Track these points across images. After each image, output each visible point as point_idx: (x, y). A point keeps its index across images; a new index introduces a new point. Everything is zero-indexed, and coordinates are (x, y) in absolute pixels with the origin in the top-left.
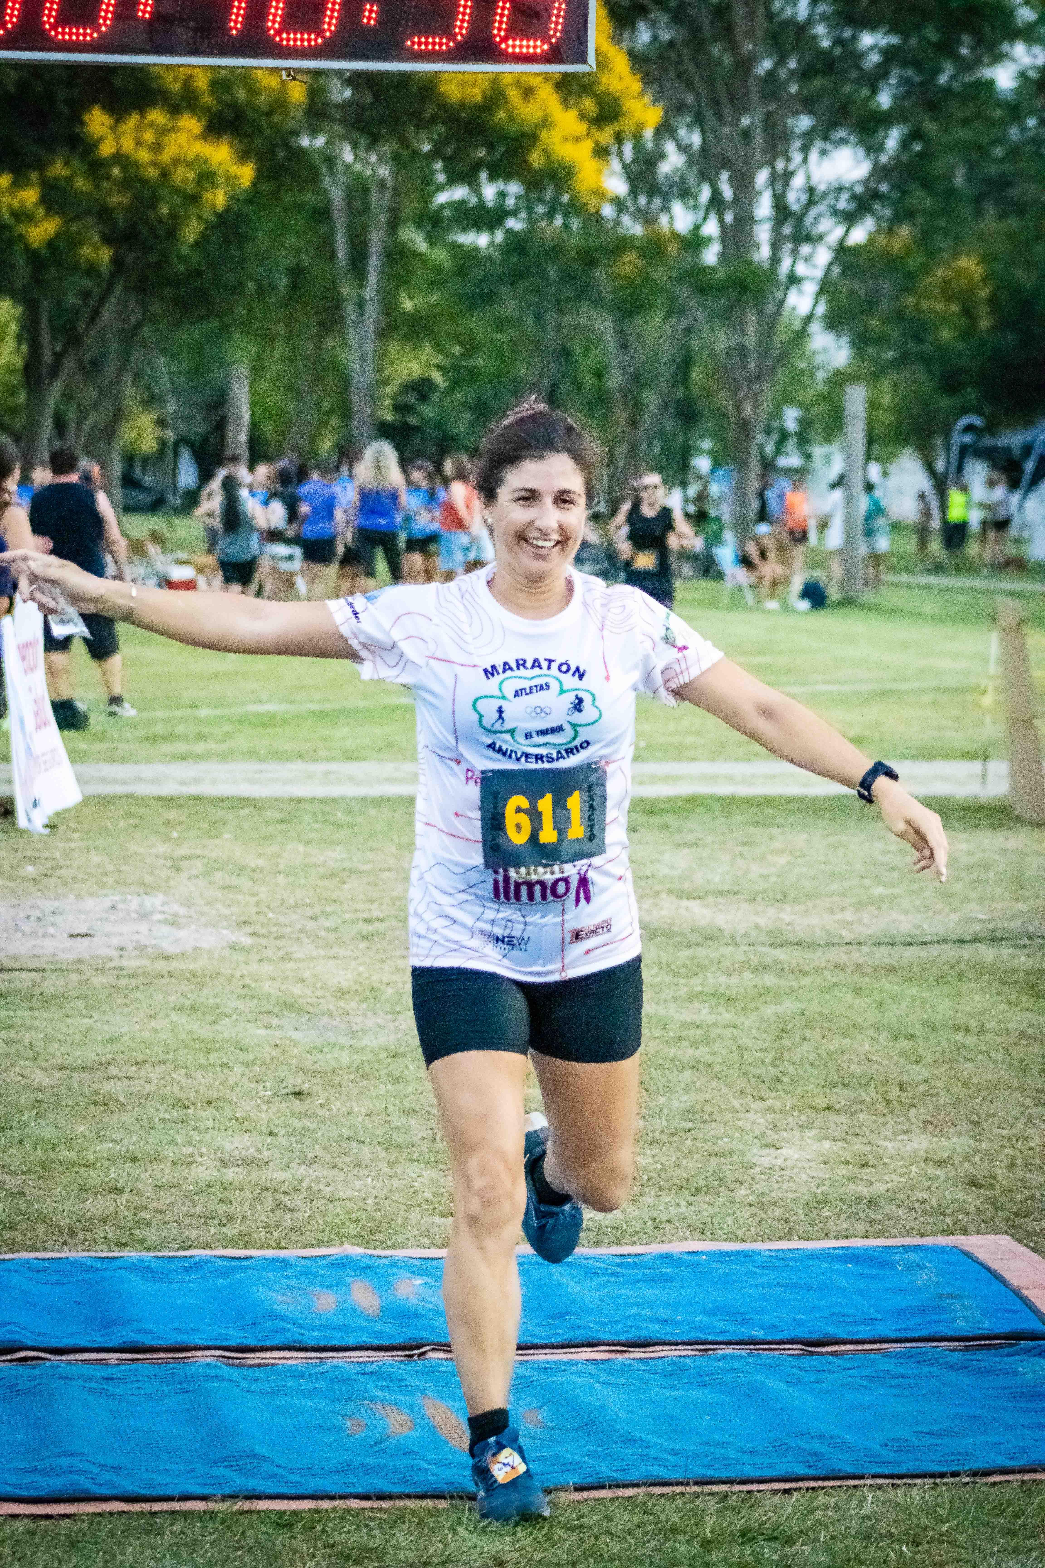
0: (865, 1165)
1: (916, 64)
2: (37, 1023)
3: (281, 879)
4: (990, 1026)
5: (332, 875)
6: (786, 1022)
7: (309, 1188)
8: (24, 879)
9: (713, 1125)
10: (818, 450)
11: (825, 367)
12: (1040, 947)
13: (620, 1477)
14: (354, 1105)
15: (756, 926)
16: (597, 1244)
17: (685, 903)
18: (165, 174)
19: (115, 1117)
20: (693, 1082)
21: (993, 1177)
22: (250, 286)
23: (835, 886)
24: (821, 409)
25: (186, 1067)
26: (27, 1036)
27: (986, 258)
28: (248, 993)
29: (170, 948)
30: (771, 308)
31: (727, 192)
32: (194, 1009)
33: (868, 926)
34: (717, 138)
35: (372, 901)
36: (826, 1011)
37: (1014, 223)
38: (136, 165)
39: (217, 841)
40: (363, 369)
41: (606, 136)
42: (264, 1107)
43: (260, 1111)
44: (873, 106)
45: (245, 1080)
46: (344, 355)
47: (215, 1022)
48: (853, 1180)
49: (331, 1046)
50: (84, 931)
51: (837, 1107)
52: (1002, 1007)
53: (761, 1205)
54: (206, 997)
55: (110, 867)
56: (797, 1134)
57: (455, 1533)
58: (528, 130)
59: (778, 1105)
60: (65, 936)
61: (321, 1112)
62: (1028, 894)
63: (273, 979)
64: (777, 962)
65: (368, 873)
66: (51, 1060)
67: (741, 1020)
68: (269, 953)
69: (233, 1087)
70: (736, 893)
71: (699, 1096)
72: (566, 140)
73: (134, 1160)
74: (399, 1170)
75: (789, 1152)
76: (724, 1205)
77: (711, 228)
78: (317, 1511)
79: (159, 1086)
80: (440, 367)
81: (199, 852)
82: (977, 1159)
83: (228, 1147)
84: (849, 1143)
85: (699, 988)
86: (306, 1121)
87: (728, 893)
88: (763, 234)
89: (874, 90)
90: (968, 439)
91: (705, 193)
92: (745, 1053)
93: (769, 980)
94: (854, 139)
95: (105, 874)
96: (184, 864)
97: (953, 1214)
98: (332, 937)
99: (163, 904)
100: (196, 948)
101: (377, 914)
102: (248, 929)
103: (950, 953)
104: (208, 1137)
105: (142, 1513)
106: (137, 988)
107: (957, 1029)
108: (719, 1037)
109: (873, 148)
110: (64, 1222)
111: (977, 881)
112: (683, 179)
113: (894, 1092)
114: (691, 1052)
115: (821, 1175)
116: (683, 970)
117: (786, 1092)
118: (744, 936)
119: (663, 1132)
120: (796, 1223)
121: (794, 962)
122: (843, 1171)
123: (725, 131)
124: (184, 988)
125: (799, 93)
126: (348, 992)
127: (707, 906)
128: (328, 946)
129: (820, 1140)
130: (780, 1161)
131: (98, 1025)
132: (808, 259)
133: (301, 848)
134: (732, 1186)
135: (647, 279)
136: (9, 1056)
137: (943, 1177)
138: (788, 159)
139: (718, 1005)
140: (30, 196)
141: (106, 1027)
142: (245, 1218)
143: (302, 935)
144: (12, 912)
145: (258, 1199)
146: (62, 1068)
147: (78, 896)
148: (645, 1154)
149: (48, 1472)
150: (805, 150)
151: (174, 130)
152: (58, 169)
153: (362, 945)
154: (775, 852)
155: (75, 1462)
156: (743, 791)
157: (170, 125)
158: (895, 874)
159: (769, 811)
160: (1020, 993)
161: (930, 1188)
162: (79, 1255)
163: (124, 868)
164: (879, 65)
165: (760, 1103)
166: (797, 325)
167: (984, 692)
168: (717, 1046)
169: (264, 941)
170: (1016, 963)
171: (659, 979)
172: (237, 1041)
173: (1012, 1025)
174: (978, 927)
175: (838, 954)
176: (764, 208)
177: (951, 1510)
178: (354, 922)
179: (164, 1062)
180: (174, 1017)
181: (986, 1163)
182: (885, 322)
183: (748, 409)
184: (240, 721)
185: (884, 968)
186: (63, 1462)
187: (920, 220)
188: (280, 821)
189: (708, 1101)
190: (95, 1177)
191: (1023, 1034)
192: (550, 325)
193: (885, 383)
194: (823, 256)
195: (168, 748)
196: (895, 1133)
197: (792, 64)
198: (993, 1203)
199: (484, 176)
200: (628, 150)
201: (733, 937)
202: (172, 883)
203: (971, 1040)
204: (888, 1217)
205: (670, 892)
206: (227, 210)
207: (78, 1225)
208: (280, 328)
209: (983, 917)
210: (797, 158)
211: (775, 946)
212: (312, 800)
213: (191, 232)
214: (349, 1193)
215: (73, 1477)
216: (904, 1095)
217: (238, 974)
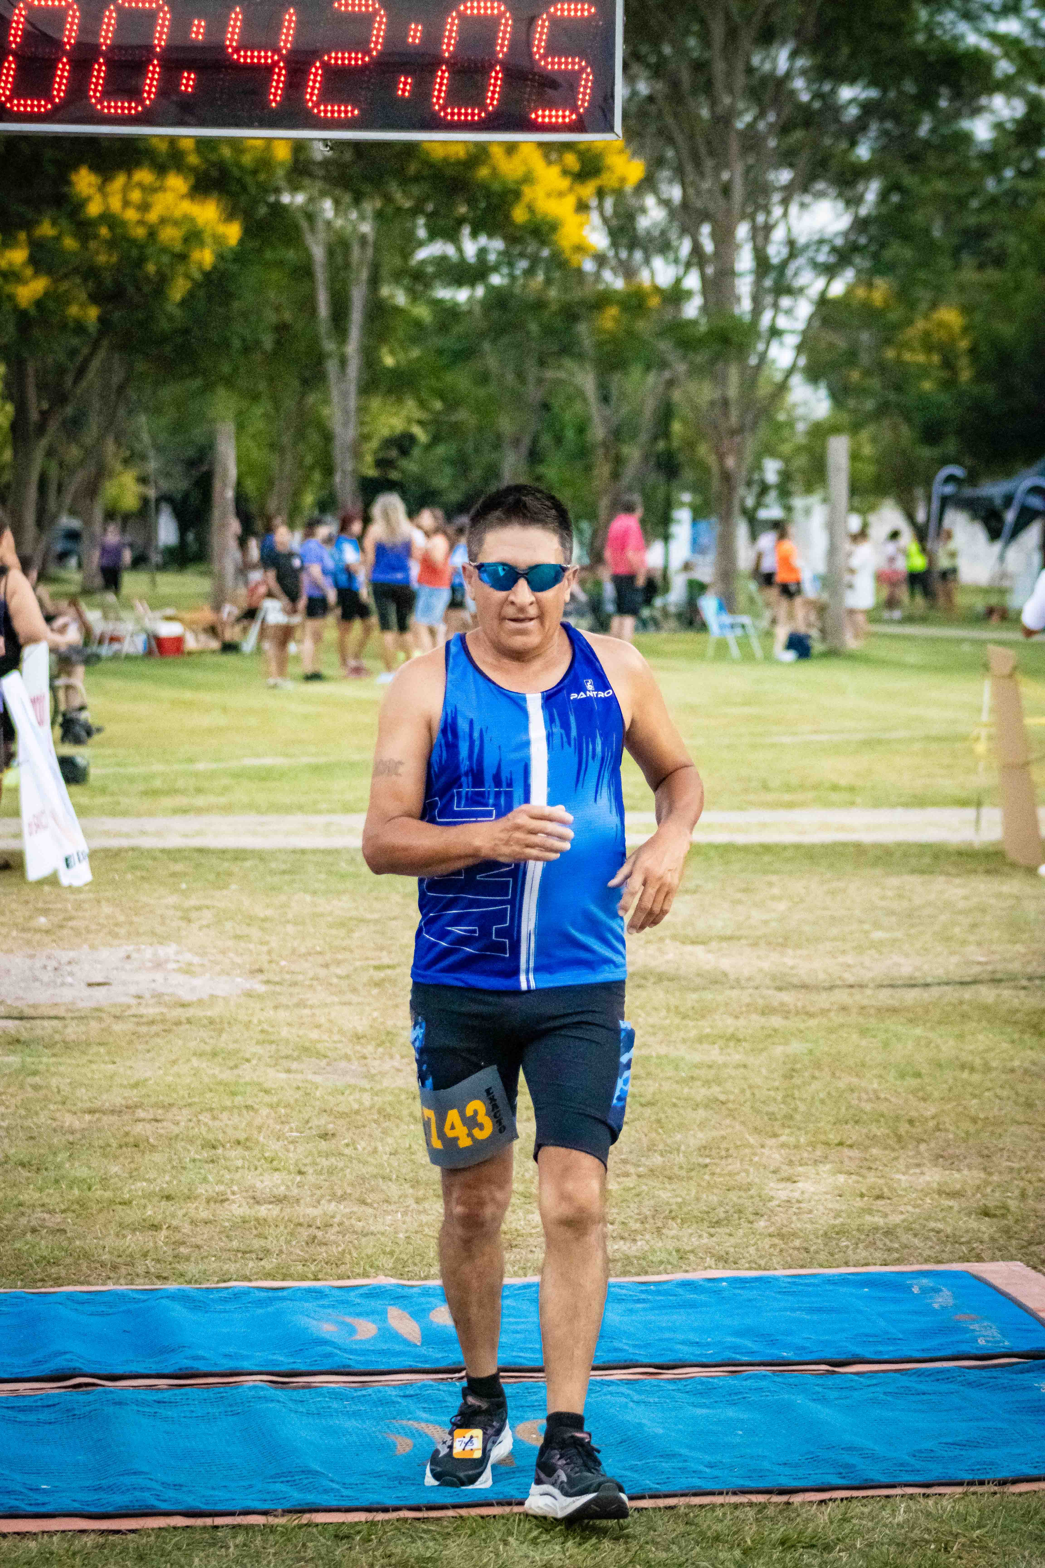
0: (879, 1197)
1: (895, 116)
2: (62, 1069)
3: (290, 929)
4: (994, 1064)
5: (342, 924)
6: (795, 1061)
7: (340, 1224)
8: (37, 930)
9: (730, 1160)
10: (798, 502)
11: (804, 419)
12: (1039, 987)
13: (664, 1489)
14: (379, 1145)
15: (761, 970)
16: (625, 1273)
17: (689, 948)
18: (152, 234)
19: (147, 1157)
20: (707, 1119)
21: (1005, 1207)
22: (236, 343)
23: (834, 931)
24: (801, 461)
25: (211, 1109)
26: (54, 1082)
27: (967, 310)
28: (266, 1040)
29: (186, 996)
30: (753, 361)
31: (708, 246)
32: (214, 1054)
33: (869, 969)
34: (698, 193)
35: (381, 949)
36: (833, 1051)
37: (992, 275)
38: (123, 224)
39: (225, 892)
40: (345, 424)
41: (588, 190)
42: (291, 1147)
43: (288, 1151)
44: (853, 158)
45: (271, 1122)
46: (326, 411)
47: (236, 1066)
48: (870, 1211)
49: (353, 1088)
50: (100, 979)
51: (849, 1142)
52: (1005, 1045)
53: (781, 1236)
54: (225, 1041)
55: (122, 918)
56: (811, 1170)
57: (506, 1543)
58: (512, 186)
59: (792, 1140)
60: (83, 985)
61: (347, 1151)
62: (1025, 936)
63: (289, 1024)
64: (782, 1004)
65: (376, 922)
66: (80, 1104)
67: (751, 1060)
68: (283, 1000)
69: (260, 1129)
70: (739, 938)
71: (715, 1133)
72: (549, 195)
73: (168, 1198)
74: (427, 1205)
75: (806, 1186)
76: (745, 1235)
77: (692, 281)
78: (373, 1523)
79: (187, 1128)
80: (420, 423)
81: (208, 902)
82: (989, 1190)
83: (259, 1185)
84: (864, 1177)
85: (708, 1030)
86: (333, 1160)
87: (730, 938)
88: (744, 286)
89: (853, 143)
90: (949, 489)
91: (686, 247)
92: (756, 1091)
93: (776, 1021)
94: (833, 191)
95: (117, 925)
96: (194, 915)
97: (968, 1242)
98: (344, 984)
99: (177, 953)
100: (212, 996)
101: (386, 961)
102: (261, 977)
103: (951, 994)
104: (238, 1176)
105: (205, 1528)
106: (157, 1035)
107: (963, 1067)
108: (730, 1077)
109: (853, 202)
110: (105, 1257)
111: (974, 926)
112: (663, 233)
113: (904, 1128)
114: (703, 1091)
115: (837, 1206)
116: (691, 1013)
117: (799, 1129)
118: (749, 979)
119: (681, 1168)
120: (817, 1252)
121: (800, 1004)
122: (859, 1203)
123: (706, 185)
124: (204, 1034)
125: (778, 147)
126: (364, 1036)
127: (709, 952)
128: (342, 992)
129: (834, 1174)
130: (797, 1195)
131: (121, 1070)
132: (789, 312)
133: (308, 898)
134: (751, 1218)
135: (630, 334)
136: (38, 1100)
137: (956, 1208)
138: (768, 213)
139: (727, 1046)
140: (18, 256)
141: (129, 1072)
142: (281, 1251)
143: (315, 983)
144: (28, 962)
145: (292, 1234)
146: (91, 1112)
147: (93, 947)
148: (665, 1189)
149: (110, 1489)
150: (785, 202)
151: (162, 189)
152: (46, 229)
153: (375, 991)
154: (773, 898)
155: (139, 1480)
156: (740, 839)
157: (158, 184)
158: (894, 919)
159: (767, 858)
160: (1023, 1032)
161: (944, 1219)
162: (122, 1288)
163: (135, 919)
164: (859, 118)
165: (774, 1140)
166: (778, 377)
167: (977, 739)
168: (729, 1085)
169: (278, 989)
170: (1016, 1003)
171: (668, 1021)
172: (259, 1084)
173: (1016, 1063)
174: (976, 969)
175: (841, 996)
176: (745, 261)
177: (981, 1518)
178: (365, 969)
179: (190, 1105)
180: (195, 1062)
181: (997, 1194)
182: (867, 373)
183: (730, 462)
184: (239, 775)
185: (888, 1010)
186: (128, 1480)
187: (901, 271)
188: (284, 872)
189: (724, 1138)
190: (132, 1215)
191: (1026, 1071)
192: (531, 379)
193: (865, 435)
194: (804, 309)
195: (167, 802)
196: (908, 1167)
197: (771, 117)
198: (1007, 1232)
199: (466, 231)
200: (609, 204)
201: (738, 981)
202: (184, 933)
203: (976, 1078)
204: (906, 1247)
205: (674, 937)
206: (215, 268)
207: (119, 1260)
208: (262, 386)
209: (982, 959)
210: (777, 211)
211: (780, 989)
212: (315, 852)
213: (178, 290)
214: (381, 1228)
215: (137, 1494)
216: (914, 1130)
217: (255, 1021)
